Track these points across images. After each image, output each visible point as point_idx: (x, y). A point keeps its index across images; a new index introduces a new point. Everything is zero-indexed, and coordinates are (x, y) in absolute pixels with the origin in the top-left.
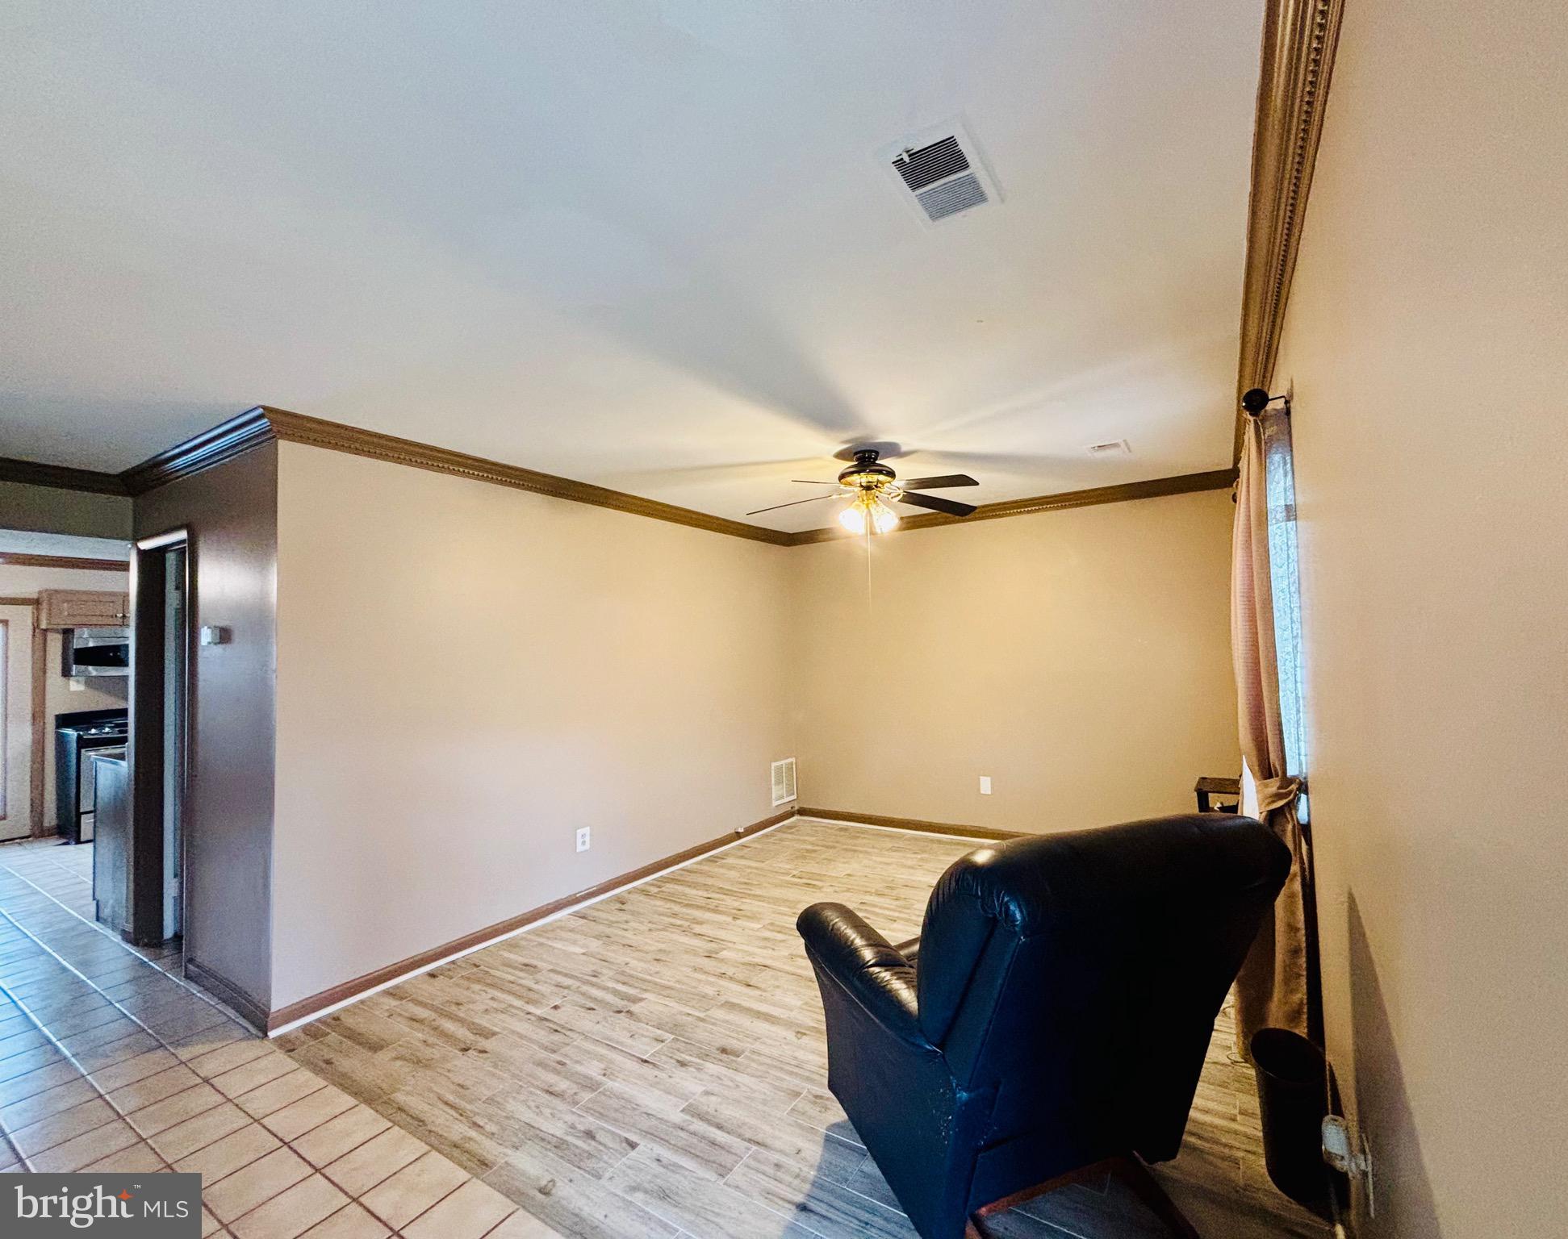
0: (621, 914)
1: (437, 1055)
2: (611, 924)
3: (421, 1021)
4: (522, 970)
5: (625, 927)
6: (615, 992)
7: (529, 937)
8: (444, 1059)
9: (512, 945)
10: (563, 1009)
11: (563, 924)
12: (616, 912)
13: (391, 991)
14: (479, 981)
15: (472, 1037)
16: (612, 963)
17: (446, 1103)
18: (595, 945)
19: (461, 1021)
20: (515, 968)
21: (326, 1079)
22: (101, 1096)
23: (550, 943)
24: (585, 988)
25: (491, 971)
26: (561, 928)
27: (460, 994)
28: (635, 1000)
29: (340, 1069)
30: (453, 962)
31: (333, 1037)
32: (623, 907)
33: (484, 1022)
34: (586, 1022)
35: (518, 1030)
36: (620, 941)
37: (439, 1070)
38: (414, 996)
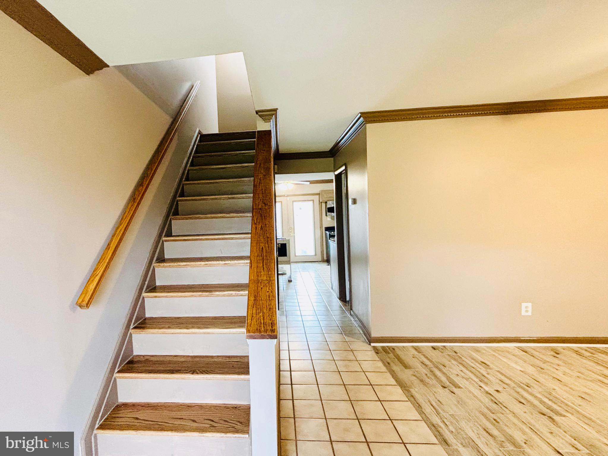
0: (555, 359)
1: (431, 383)
2: (545, 362)
3: (426, 365)
4: (479, 364)
5: (557, 368)
6: (542, 402)
7: (487, 350)
8: (433, 385)
9: (477, 350)
10: (502, 394)
11: (510, 351)
12: (551, 357)
13: (415, 347)
14: (455, 360)
15: (448, 383)
16: (542, 384)
17: (432, 405)
18: (531, 370)
19: (444, 373)
20: (477, 362)
21: (387, 369)
22: (327, 341)
23: (500, 357)
24: (519, 390)
25: (463, 358)
26: (508, 352)
27: (447, 363)
28: (557, 413)
29: (392, 368)
30: (444, 346)
31: (391, 355)
32: (557, 356)
33: (456, 380)
34: (518, 408)
35: (474, 392)
36: (552, 375)
37: (431, 389)
38: (425, 354)
